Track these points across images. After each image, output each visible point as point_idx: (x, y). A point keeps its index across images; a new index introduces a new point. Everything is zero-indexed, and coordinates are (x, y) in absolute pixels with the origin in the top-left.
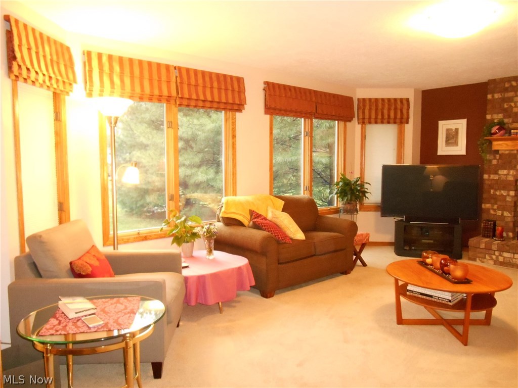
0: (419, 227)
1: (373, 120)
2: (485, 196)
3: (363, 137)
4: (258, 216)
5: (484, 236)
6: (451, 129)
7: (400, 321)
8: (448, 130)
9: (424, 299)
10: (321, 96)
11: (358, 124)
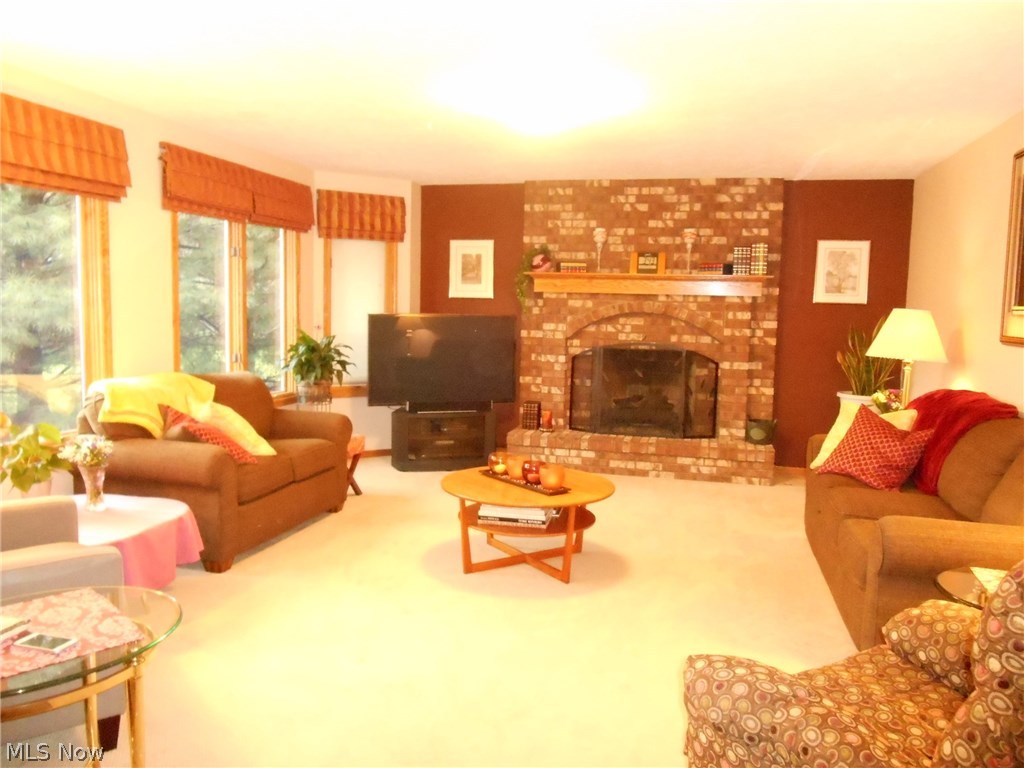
0: (427, 419)
1: (345, 232)
2: (523, 363)
3: (328, 264)
4: (179, 417)
5: (527, 427)
6: (470, 256)
7: (469, 568)
8: (465, 257)
9: (504, 526)
10: (260, 179)
11: (320, 236)
